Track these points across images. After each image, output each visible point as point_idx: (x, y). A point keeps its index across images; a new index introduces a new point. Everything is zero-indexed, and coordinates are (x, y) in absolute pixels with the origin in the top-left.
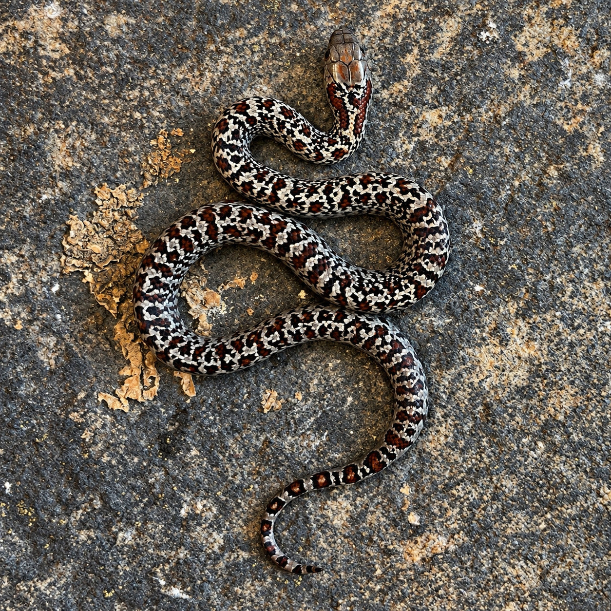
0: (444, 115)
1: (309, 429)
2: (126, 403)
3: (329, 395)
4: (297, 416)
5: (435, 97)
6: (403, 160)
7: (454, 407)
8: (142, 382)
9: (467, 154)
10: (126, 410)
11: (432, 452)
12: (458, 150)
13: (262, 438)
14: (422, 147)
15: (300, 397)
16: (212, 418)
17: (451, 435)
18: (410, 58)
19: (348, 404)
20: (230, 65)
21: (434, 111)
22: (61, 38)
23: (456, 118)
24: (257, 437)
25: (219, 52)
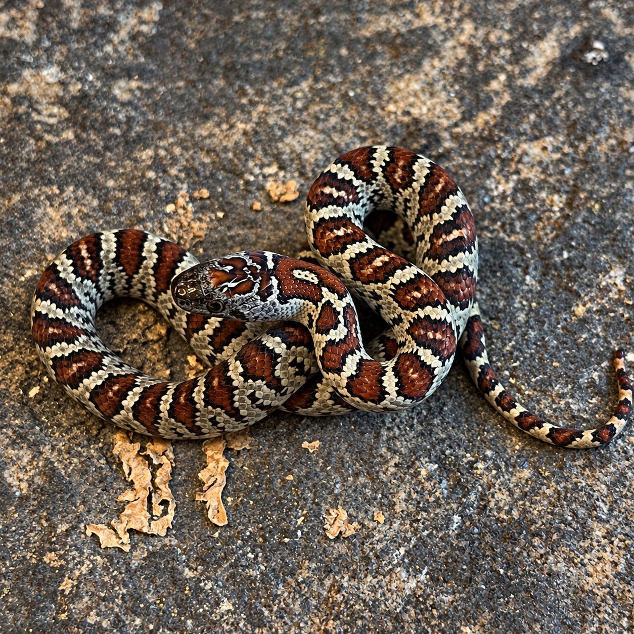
0: (550, 148)
1: (399, 565)
2: (126, 538)
3: (425, 514)
4: (379, 547)
5: (535, 126)
6: (501, 204)
7: (620, 523)
8: (150, 509)
9: (588, 187)
10: (127, 549)
11: (596, 591)
12: (575, 186)
13: (328, 583)
14: (524, 187)
15: (382, 519)
16: (251, 555)
17: (623, 561)
18: (495, 85)
19: (455, 526)
20: (267, 114)
21: (535, 143)
22: (60, 101)
23: (567, 149)
24: (321, 580)
25: (253, 103)
